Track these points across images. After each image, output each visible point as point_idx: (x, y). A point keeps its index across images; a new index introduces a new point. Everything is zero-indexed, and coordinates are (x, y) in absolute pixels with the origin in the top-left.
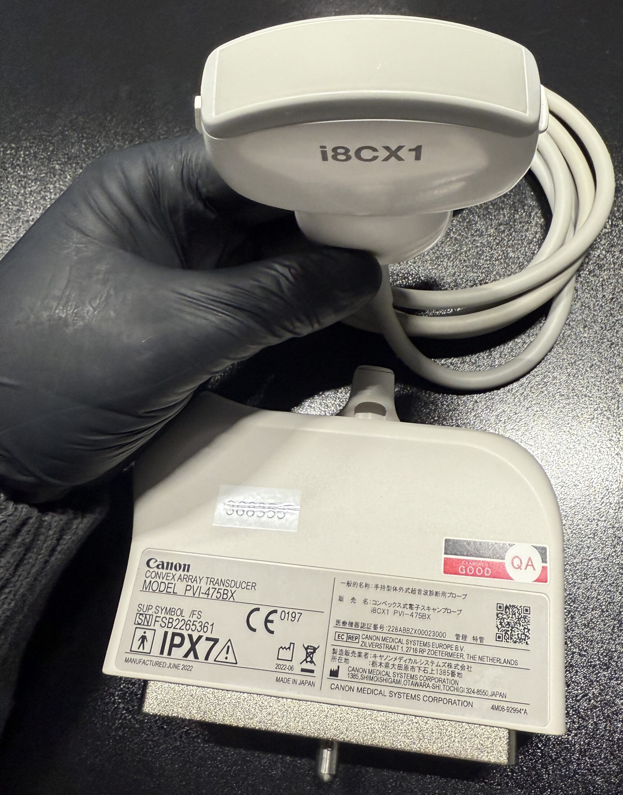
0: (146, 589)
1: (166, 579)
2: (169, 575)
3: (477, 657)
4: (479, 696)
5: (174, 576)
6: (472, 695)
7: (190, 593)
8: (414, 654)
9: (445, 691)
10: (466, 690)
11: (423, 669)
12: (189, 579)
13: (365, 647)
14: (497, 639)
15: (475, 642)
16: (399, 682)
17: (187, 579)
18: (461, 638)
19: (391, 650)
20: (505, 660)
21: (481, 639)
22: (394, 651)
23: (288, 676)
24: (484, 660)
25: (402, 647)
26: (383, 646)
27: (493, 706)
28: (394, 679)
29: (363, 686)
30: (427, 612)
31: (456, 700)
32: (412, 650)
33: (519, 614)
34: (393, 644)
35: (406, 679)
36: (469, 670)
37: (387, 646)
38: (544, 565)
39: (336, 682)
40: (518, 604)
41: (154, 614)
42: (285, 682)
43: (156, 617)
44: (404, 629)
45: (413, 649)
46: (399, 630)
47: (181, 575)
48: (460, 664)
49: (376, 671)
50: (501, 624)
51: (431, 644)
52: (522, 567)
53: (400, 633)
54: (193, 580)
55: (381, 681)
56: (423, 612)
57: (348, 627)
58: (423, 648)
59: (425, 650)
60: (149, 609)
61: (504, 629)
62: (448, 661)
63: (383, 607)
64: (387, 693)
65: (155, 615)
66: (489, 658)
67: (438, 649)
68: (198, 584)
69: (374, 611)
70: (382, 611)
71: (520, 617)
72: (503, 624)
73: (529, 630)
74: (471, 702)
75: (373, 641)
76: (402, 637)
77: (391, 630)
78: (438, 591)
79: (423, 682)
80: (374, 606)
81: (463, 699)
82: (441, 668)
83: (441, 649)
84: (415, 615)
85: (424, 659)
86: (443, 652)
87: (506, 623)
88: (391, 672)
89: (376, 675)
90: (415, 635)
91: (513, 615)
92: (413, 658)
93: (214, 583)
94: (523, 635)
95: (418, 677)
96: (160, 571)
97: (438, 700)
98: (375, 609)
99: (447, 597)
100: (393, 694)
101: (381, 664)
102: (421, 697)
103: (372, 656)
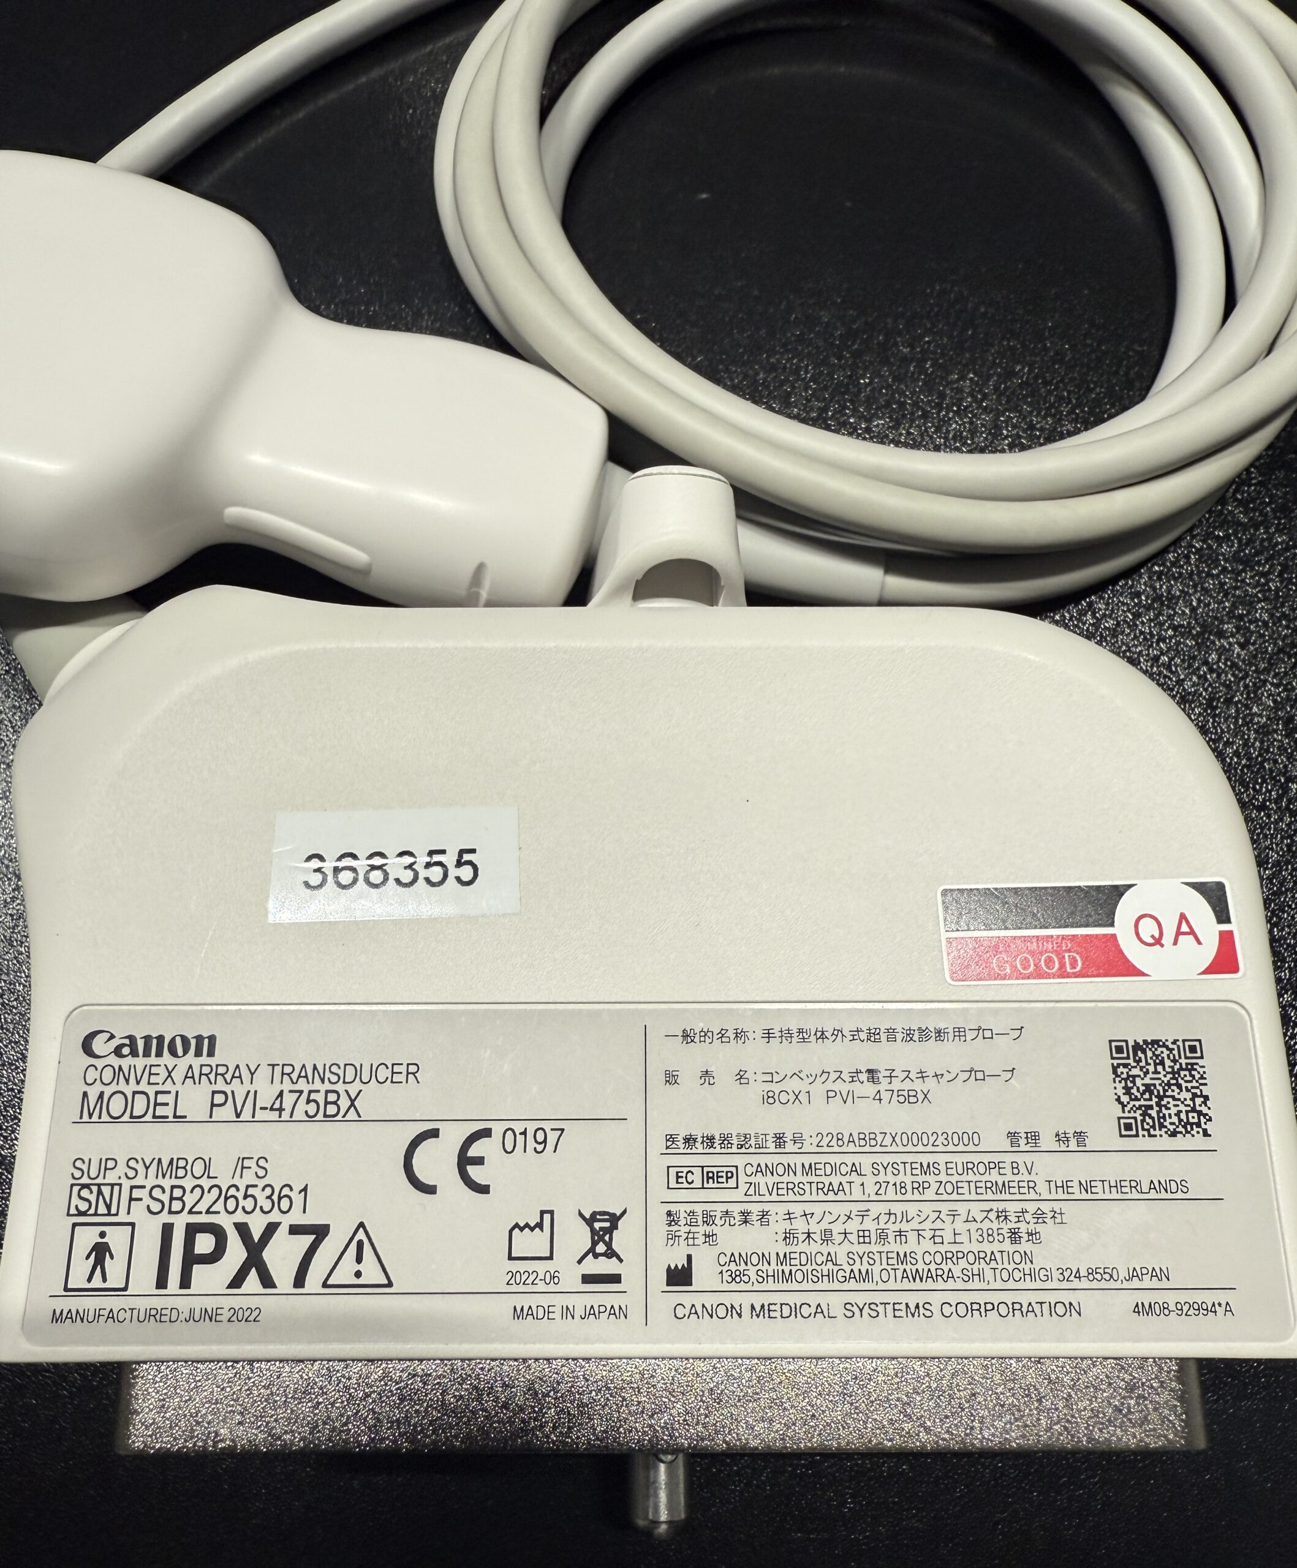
0: (90, 1116)
1: (149, 1083)
2: (154, 1070)
3: (1076, 1184)
4: (1095, 1284)
5: (170, 1073)
6: (1076, 1284)
7: (227, 1112)
8: (899, 1197)
9: (999, 1285)
10: (1056, 1275)
11: (928, 1234)
12: (217, 1074)
13: (758, 1198)
14: (1124, 1132)
15: (1063, 1148)
16: (866, 1276)
17: (212, 1077)
18: (1023, 1142)
19: (831, 1196)
20: (1152, 1182)
21: (1080, 1136)
22: (841, 1196)
23: (545, 1301)
24: (1094, 1190)
25: (863, 1184)
26: (807, 1187)
27: (1137, 1305)
28: (852, 1271)
29: (766, 1299)
30: (918, 1085)
31: (1033, 1304)
32: (891, 1187)
33: (1175, 1061)
34: (835, 1180)
35: (885, 1266)
36: (1058, 1220)
37: (821, 1186)
38: (1225, 927)
39: (687, 1299)
40: (1167, 1036)
41: (124, 1181)
42: (540, 1316)
43: (132, 1188)
44: (862, 1136)
45: (895, 1184)
46: (846, 1140)
47: (191, 1067)
48: (1031, 1207)
49: (797, 1256)
50: (1128, 1091)
51: (942, 1168)
52: (1163, 941)
53: (851, 1148)
54: (228, 1077)
55: (815, 1279)
56: (908, 1084)
57: (700, 1150)
58: (920, 1179)
59: (926, 1185)
60: (106, 1169)
61: (1137, 1104)
62: (995, 1206)
63: (793, 1085)
64: (837, 1310)
65: (126, 1185)
66: (1106, 1184)
67: (964, 1178)
68: (247, 1086)
69: (769, 1098)
70: (792, 1097)
71: (1177, 1067)
72: (1134, 1091)
73: (1206, 1098)
74: (1075, 1304)
75: (776, 1179)
76: (857, 1159)
77: (824, 1143)
78: (942, 1026)
79: (933, 1267)
80: (768, 1087)
81: (1052, 1297)
82: (979, 1225)
83: (971, 1177)
84: (886, 1096)
85: (927, 1208)
86: (978, 1184)
87: (1142, 1088)
88: (841, 1253)
89: (799, 1267)
90: (894, 1148)
91: (1156, 1064)
92: (897, 1208)
93: (294, 1076)
94: (1190, 1115)
95: (919, 1257)
96: (126, 1063)
97: (983, 1310)
98: (771, 1094)
99: (968, 1038)
100: (856, 1309)
101: (809, 1236)
102: (936, 1309)
103: (781, 1217)
